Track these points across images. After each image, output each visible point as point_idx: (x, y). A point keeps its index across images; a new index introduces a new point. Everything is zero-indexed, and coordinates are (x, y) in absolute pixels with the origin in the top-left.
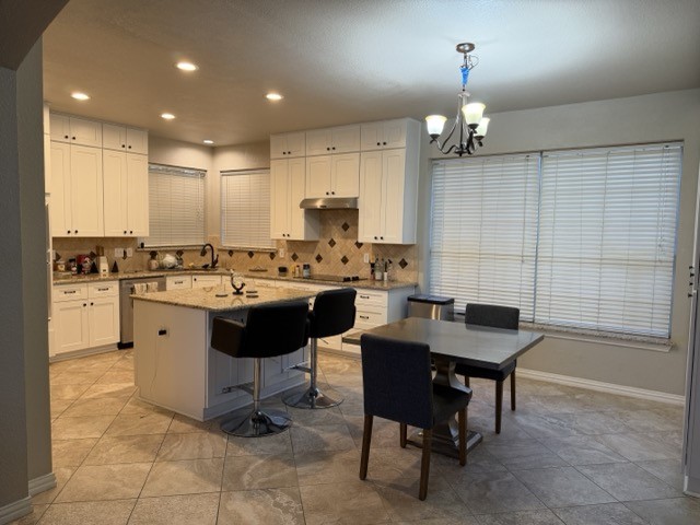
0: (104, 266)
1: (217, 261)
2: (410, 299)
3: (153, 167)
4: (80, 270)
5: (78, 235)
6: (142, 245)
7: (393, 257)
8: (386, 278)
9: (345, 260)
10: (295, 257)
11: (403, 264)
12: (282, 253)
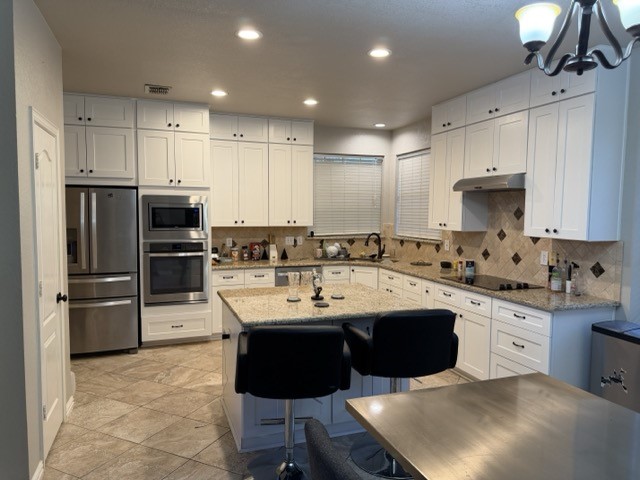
0: (274, 253)
1: (383, 252)
2: (595, 328)
3: (318, 156)
4: (251, 256)
5: (245, 225)
6: (312, 233)
7: (582, 259)
8: (568, 290)
9: (516, 259)
10: (460, 251)
11: (598, 270)
12: (447, 246)
